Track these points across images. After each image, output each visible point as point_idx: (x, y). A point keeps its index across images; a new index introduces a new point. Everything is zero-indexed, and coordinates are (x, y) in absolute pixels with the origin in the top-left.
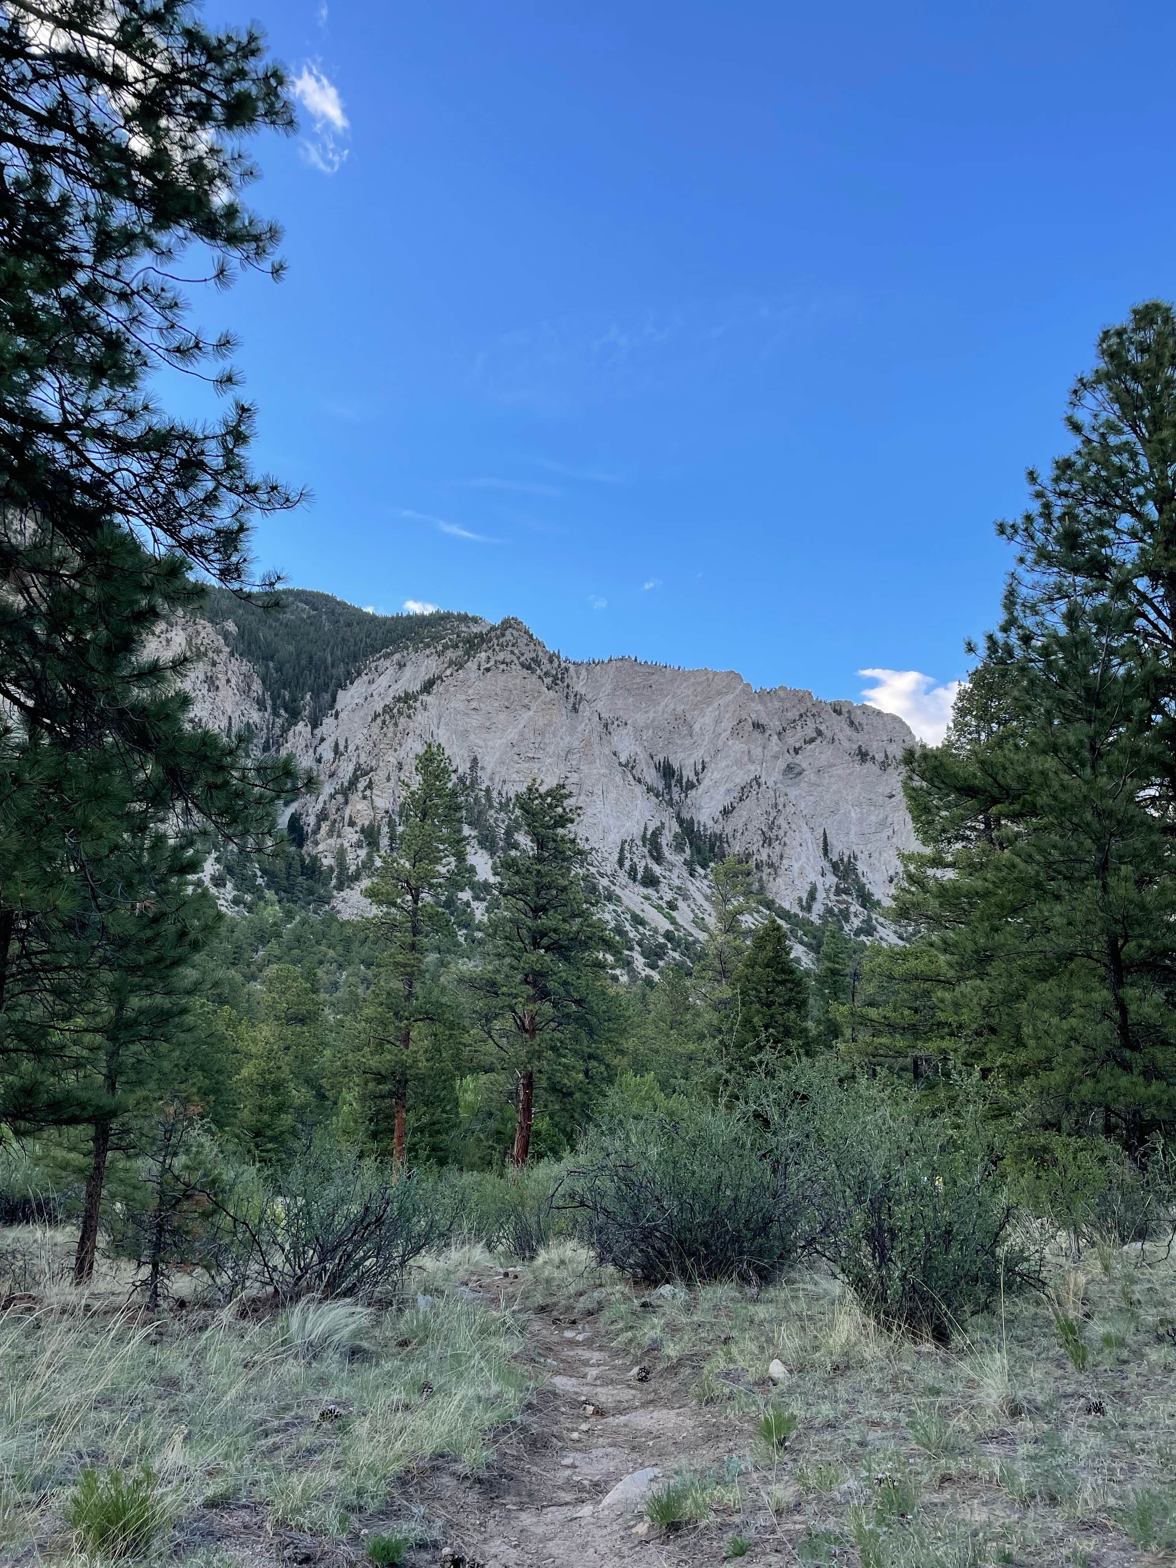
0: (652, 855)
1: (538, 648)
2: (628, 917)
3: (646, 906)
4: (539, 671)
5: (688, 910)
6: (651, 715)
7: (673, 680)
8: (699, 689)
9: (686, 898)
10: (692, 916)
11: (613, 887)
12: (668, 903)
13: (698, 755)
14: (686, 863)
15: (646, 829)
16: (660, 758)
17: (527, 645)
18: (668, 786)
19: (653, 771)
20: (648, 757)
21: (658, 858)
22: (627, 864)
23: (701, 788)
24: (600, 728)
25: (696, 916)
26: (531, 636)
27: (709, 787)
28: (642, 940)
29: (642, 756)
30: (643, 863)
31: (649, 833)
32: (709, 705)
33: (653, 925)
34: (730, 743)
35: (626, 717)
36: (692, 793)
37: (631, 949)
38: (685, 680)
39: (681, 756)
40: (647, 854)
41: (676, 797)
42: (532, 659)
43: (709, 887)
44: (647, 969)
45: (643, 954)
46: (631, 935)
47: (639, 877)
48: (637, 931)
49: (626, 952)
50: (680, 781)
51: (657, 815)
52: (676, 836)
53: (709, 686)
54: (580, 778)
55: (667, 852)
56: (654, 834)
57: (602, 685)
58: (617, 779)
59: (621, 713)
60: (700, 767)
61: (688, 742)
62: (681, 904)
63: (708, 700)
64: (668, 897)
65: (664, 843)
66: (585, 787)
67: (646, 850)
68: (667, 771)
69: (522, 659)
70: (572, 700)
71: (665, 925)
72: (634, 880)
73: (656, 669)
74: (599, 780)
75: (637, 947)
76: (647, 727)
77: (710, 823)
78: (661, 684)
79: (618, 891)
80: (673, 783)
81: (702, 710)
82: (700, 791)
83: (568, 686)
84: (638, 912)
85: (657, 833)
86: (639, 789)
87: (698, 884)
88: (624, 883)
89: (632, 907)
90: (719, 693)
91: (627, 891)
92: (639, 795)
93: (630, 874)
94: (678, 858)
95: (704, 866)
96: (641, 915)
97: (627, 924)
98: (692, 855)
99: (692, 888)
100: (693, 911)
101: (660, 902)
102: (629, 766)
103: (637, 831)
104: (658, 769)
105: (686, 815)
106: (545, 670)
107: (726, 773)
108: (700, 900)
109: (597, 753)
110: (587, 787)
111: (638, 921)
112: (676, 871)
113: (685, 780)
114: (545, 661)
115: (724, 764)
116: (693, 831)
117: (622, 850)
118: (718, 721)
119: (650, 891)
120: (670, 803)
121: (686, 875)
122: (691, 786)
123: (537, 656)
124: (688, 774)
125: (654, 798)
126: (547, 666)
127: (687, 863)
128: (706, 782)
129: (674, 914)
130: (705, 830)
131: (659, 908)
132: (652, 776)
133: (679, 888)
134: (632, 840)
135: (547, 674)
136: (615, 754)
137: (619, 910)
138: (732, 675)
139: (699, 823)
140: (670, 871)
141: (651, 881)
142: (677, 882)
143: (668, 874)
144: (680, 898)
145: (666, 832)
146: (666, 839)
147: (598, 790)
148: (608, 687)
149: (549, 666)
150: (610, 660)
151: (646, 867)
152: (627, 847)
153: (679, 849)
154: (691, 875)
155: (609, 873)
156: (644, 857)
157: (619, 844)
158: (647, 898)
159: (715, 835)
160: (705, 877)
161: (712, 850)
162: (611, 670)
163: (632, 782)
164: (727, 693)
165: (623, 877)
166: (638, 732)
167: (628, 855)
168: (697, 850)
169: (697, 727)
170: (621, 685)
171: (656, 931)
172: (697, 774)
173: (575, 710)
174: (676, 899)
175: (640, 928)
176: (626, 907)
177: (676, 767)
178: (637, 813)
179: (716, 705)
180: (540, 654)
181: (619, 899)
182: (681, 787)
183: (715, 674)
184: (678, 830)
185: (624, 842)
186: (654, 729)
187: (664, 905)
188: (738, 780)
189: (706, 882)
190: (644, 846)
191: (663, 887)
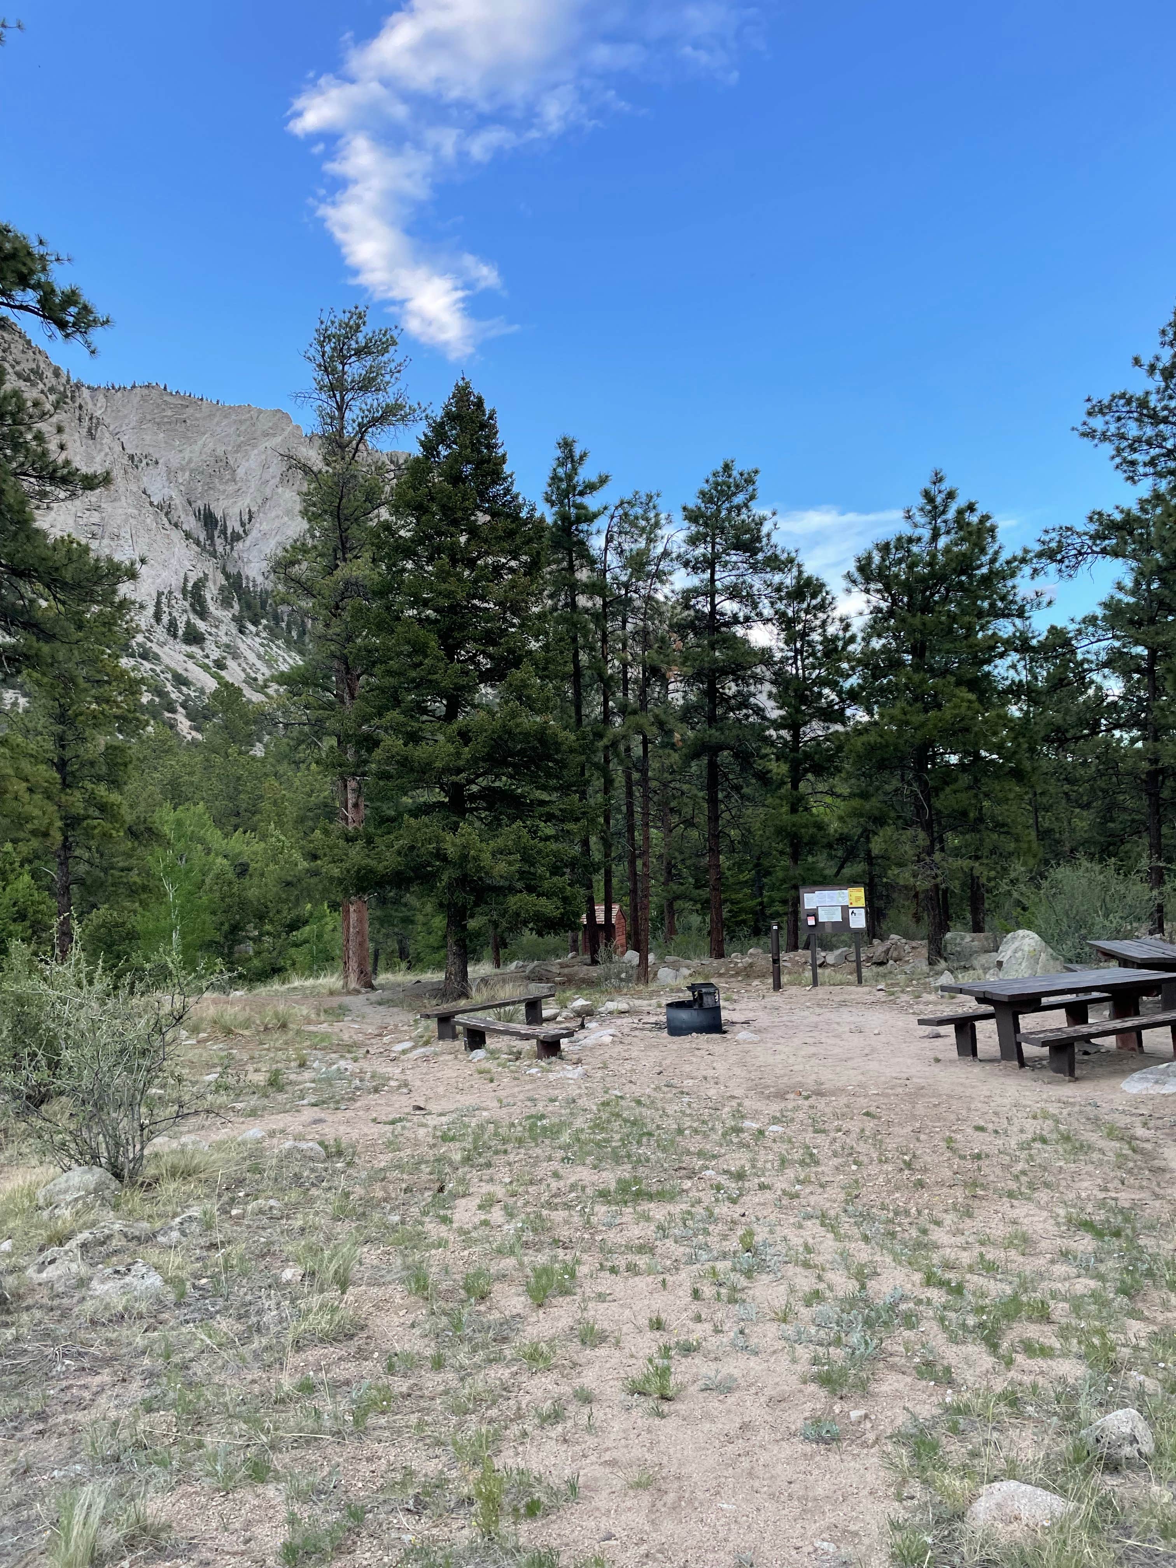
0: (195, 611)
1: (38, 356)
2: (169, 676)
3: (190, 665)
4: (41, 386)
5: (238, 670)
6: (187, 455)
7: (211, 416)
8: (243, 428)
9: (236, 656)
10: (243, 675)
11: (149, 644)
12: (215, 661)
13: (244, 503)
14: (234, 619)
15: (186, 580)
16: (200, 504)
17: (23, 352)
18: (210, 537)
19: (192, 519)
20: (186, 504)
21: (203, 614)
22: (165, 619)
23: (249, 540)
24: (125, 461)
25: (248, 675)
26: (29, 342)
27: (257, 539)
28: (186, 701)
29: (178, 501)
30: (184, 618)
31: (190, 585)
32: (254, 446)
33: (199, 685)
34: (280, 490)
35: (155, 456)
36: (239, 546)
37: (174, 711)
38: (225, 417)
39: (223, 504)
40: (188, 608)
41: (220, 549)
42: (32, 370)
43: (262, 645)
44: (194, 733)
45: (189, 716)
46: (173, 696)
47: (180, 633)
48: (180, 692)
49: (167, 715)
50: (224, 532)
51: (199, 566)
52: (222, 589)
53: (253, 425)
54: (103, 519)
55: (212, 607)
56: (195, 585)
57: (125, 416)
58: (148, 521)
59: (151, 450)
60: (246, 517)
61: (231, 488)
62: (230, 663)
63: (251, 441)
64: (215, 654)
65: (208, 596)
66: (109, 529)
67: (187, 604)
68: (209, 520)
69: (17, 368)
70: (86, 423)
71: (211, 685)
72: (175, 636)
73: (189, 402)
74: (126, 521)
75: (180, 709)
76: (183, 469)
77: (260, 579)
78: (197, 419)
79: (156, 649)
80: (216, 533)
81: (246, 451)
82: (248, 543)
83: (80, 407)
84: (180, 671)
85: (199, 585)
86: (177, 536)
87: (249, 641)
88: (162, 639)
89: (173, 665)
90: (266, 434)
91: (166, 648)
92: (176, 540)
93: (169, 630)
94: (226, 613)
95: (256, 623)
96: (185, 674)
97: (168, 684)
98: (241, 611)
99: (243, 647)
100: (244, 670)
101: (206, 661)
102: (165, 509)
103: (176, 582)
104: (198, 518)
105: (232, 570)
106: (49, 385)
107: (277, 523)
108: (252, 658)
109: (122, 489)
110: (112, 529)
111: (180, 681)
112: (223, 628)
113: (229, 531)
114: (49, 374)
115: (273, 514)
116: (241, 586)
117: (158, 604)
118: (265, 466)
119: (194, 649)
120: (214, 554)
121: (234, 631)
122: (236, 537)
123: (38, 367)
124: (233, 525)
125: (194, 546)
126: (51, 380)
127: (238, 620)
128: (254, 534)
129: (223, 673)
130: (255, 586)
131: (205, 668)
132: (191, 523)
133: (228, 646)
134: (170, 592)
135: (52, 390)
136: (144, 492)
137: (158, 669)
138: (279, 415)
139: (247, 578)
140: (217, 627)
141: (194, 638)
142: (225, 639)
143: (214, 630)
144: (229, 657)
145: (210, 584)
146: (210, 593)
147: (125, 533)
148: (134, 419)
149: (54, 381)
150: (134, 387)
151: (188, 623)
152: (164, 600)
153: (226, 603)
154: (241, 632)
155: (144, 628)
156: (185, 611)
157: (155, 595)
158: (190, 656)
159: (267, 592)
160: (257, 635)
161: (263, 607)
162: (136, 400)
163: (167, 525)
164: (274, 435)
165: (160, 633)
166: (171, 474)
167: (166, 609)
168: (247, 605)
169: (240, 472)
170: (149, 417)
171: (202, 691)
172: (243, 524)
173: (91, 435)
174: (224, 658)
175: (184, 689)
176: (167, 667)
177: (219, 515)
178: (174, 561)
179: (262, 448)
180: (42, 365)
181: (157, 657)
182: (226, 538)
183: (260, 412)
184: (224, 582)
185: (160, 594)
186: (192, 471)
187: (211, 664)
188: (290, 533)
189: (257, 639)
190: (185, 599)
191: (209, 645)
